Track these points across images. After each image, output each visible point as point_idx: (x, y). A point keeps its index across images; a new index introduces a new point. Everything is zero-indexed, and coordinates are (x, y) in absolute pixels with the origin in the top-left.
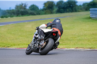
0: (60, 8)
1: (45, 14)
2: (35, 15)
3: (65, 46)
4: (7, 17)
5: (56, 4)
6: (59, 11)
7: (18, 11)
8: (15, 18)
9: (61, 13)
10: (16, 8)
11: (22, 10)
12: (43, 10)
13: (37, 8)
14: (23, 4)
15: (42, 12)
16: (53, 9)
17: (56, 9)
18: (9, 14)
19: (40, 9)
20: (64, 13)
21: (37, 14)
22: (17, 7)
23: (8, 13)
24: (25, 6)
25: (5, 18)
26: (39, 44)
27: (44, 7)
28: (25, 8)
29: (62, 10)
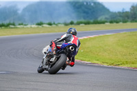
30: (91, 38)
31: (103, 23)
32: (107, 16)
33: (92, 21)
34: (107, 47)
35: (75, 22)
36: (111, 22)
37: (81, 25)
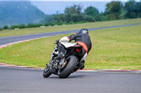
0: (129, 11)
1: (108, 19)
2: (93, 21)
3: (138, 67)
4: (52, 25)
5: (124, 5)
6: (129, 16)
7: (69, 16)
8: (64, 26)
9: (132, 18)
10: (66, 12)
11: (75, 15)
12: (104, 14)
13: (96, 11)
14: (75, 6)
15: (104, 16)
16: (120, 13)
17: (124, 13)
18: (56, 21)
19: (100, 12)
20: (136, 18)
21: (96, 20)
22: (67, 10)
23: (55, 19)
24: (79, 9)
25: (50, 26)
26: (58, 64)
27: (106, 9)
28: (79, 12)
29: (133, 13)
30: (26, 42)
31: (38, 26)
32: (42, 20)
33: (27, 25)
34: (43, 51)
35: (9, 26)
36: (46, 25)
37: (16, 29)
